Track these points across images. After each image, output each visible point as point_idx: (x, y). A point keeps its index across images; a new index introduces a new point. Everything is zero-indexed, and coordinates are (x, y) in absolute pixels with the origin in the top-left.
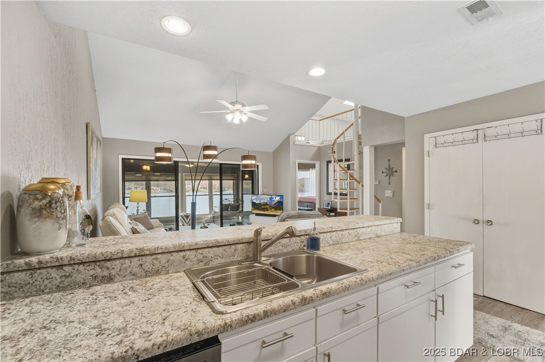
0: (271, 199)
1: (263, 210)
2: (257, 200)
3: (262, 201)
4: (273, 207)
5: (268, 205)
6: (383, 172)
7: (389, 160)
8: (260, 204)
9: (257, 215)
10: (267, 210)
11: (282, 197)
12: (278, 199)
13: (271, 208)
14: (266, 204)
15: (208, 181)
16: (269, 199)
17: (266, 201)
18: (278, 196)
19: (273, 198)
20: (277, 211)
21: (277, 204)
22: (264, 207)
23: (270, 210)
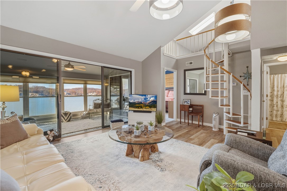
0: (145, 99)
1: (138, 107)
3: (136, 101)
4: (148, 106)
5: (142, 104)
6: (241, 76)
7: (247, 67)
9: (135, 111)
10: (141, 107)
11: (156, 97)
12: (152, 99)
13: (146, 106)
15: (83, 85)
16: (143, 99)
17: (140, 101)
18: (153, 97)
19: (148, 98)
20: (152, 108)
21: (151, 103)
22: (138, 105)
23: (144, 108)
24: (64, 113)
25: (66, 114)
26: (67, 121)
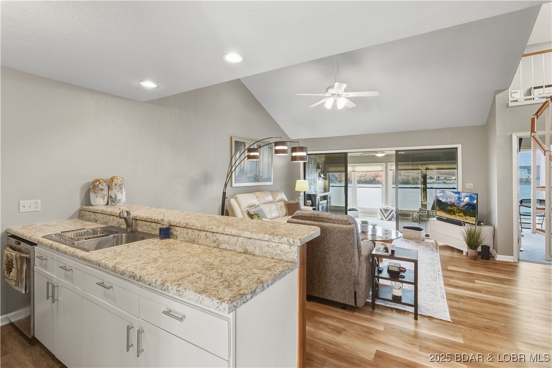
0: (459, 198)
1: (450, 212)
2: (443, 198)
3: (449, 200)
4: (461, 210)
5: (455, 206)
8: (446, 204)
10: (454, 213)
12: (467, 199)
13: (460, 211)
14: (453, 205)
16: (457, 199)
17: (453, 201)
18: (467, 196)
19: (461, 198)
20: (467, 217)
21: (466, 206)
22: (451, 208)
23: (457, 214)
24: (384, 209)
25: (386, 210)
26: (387, 219)
